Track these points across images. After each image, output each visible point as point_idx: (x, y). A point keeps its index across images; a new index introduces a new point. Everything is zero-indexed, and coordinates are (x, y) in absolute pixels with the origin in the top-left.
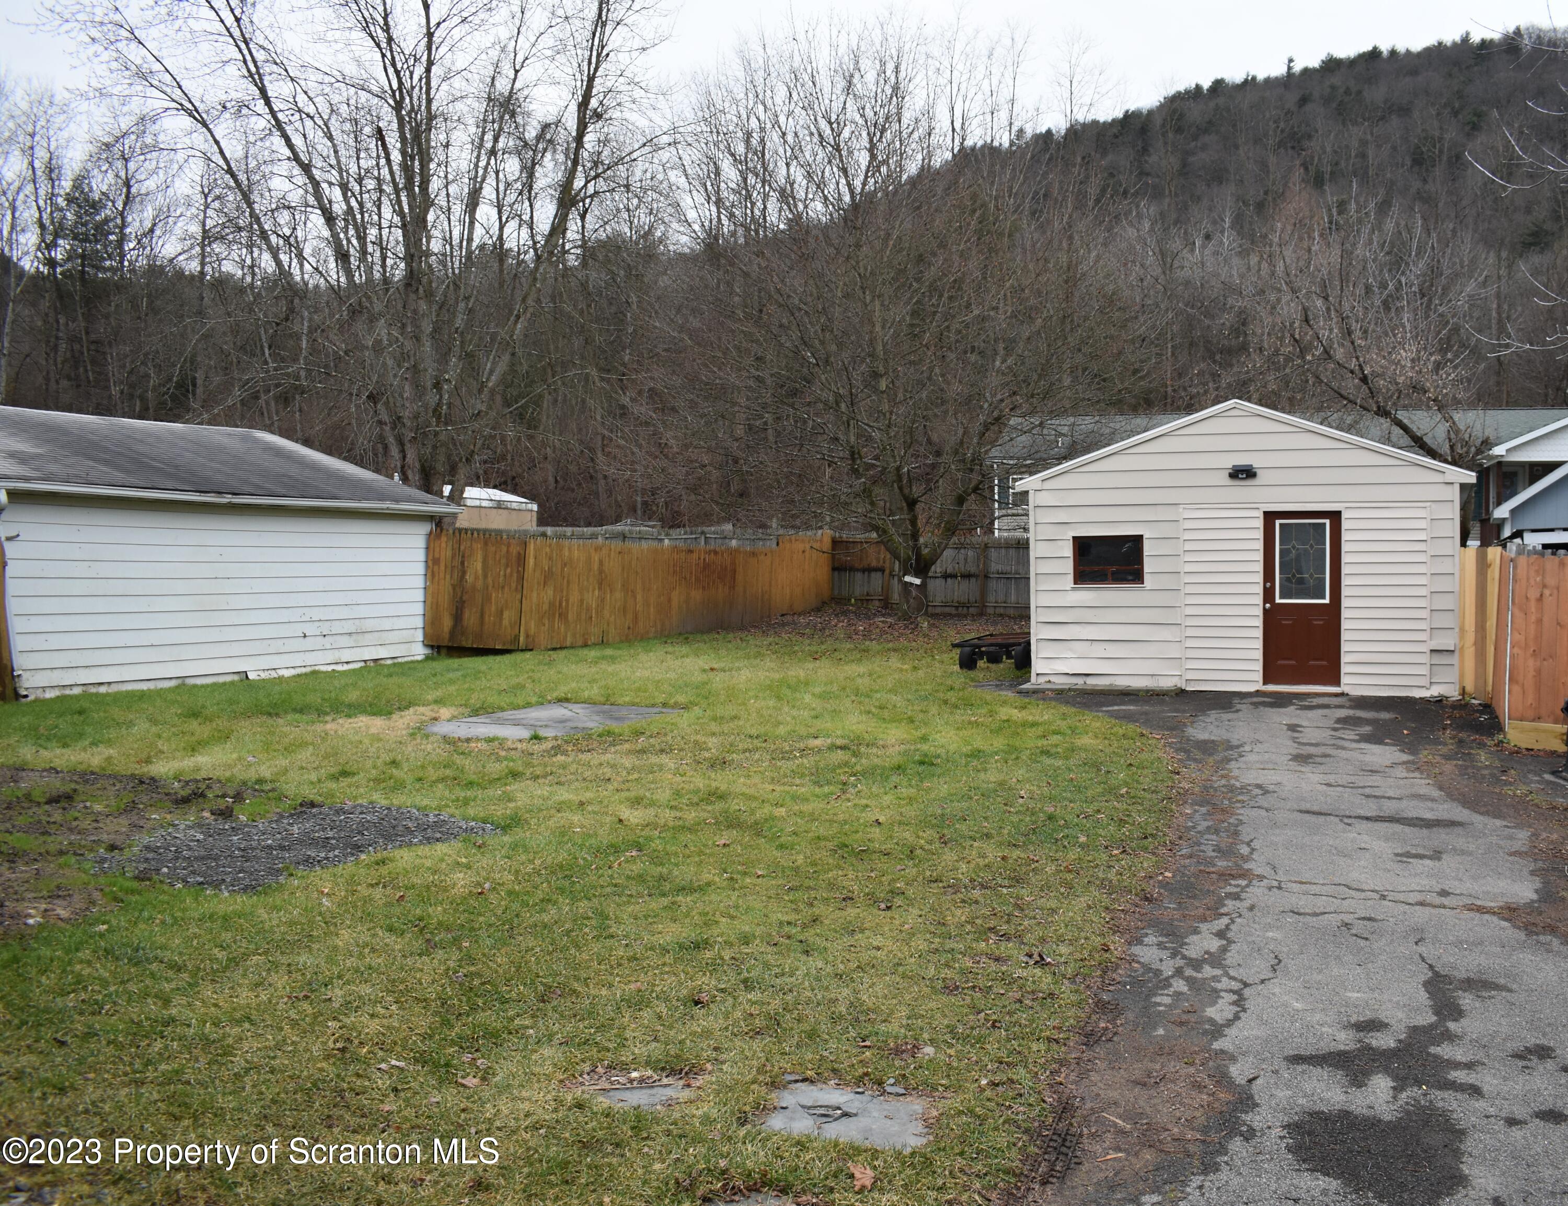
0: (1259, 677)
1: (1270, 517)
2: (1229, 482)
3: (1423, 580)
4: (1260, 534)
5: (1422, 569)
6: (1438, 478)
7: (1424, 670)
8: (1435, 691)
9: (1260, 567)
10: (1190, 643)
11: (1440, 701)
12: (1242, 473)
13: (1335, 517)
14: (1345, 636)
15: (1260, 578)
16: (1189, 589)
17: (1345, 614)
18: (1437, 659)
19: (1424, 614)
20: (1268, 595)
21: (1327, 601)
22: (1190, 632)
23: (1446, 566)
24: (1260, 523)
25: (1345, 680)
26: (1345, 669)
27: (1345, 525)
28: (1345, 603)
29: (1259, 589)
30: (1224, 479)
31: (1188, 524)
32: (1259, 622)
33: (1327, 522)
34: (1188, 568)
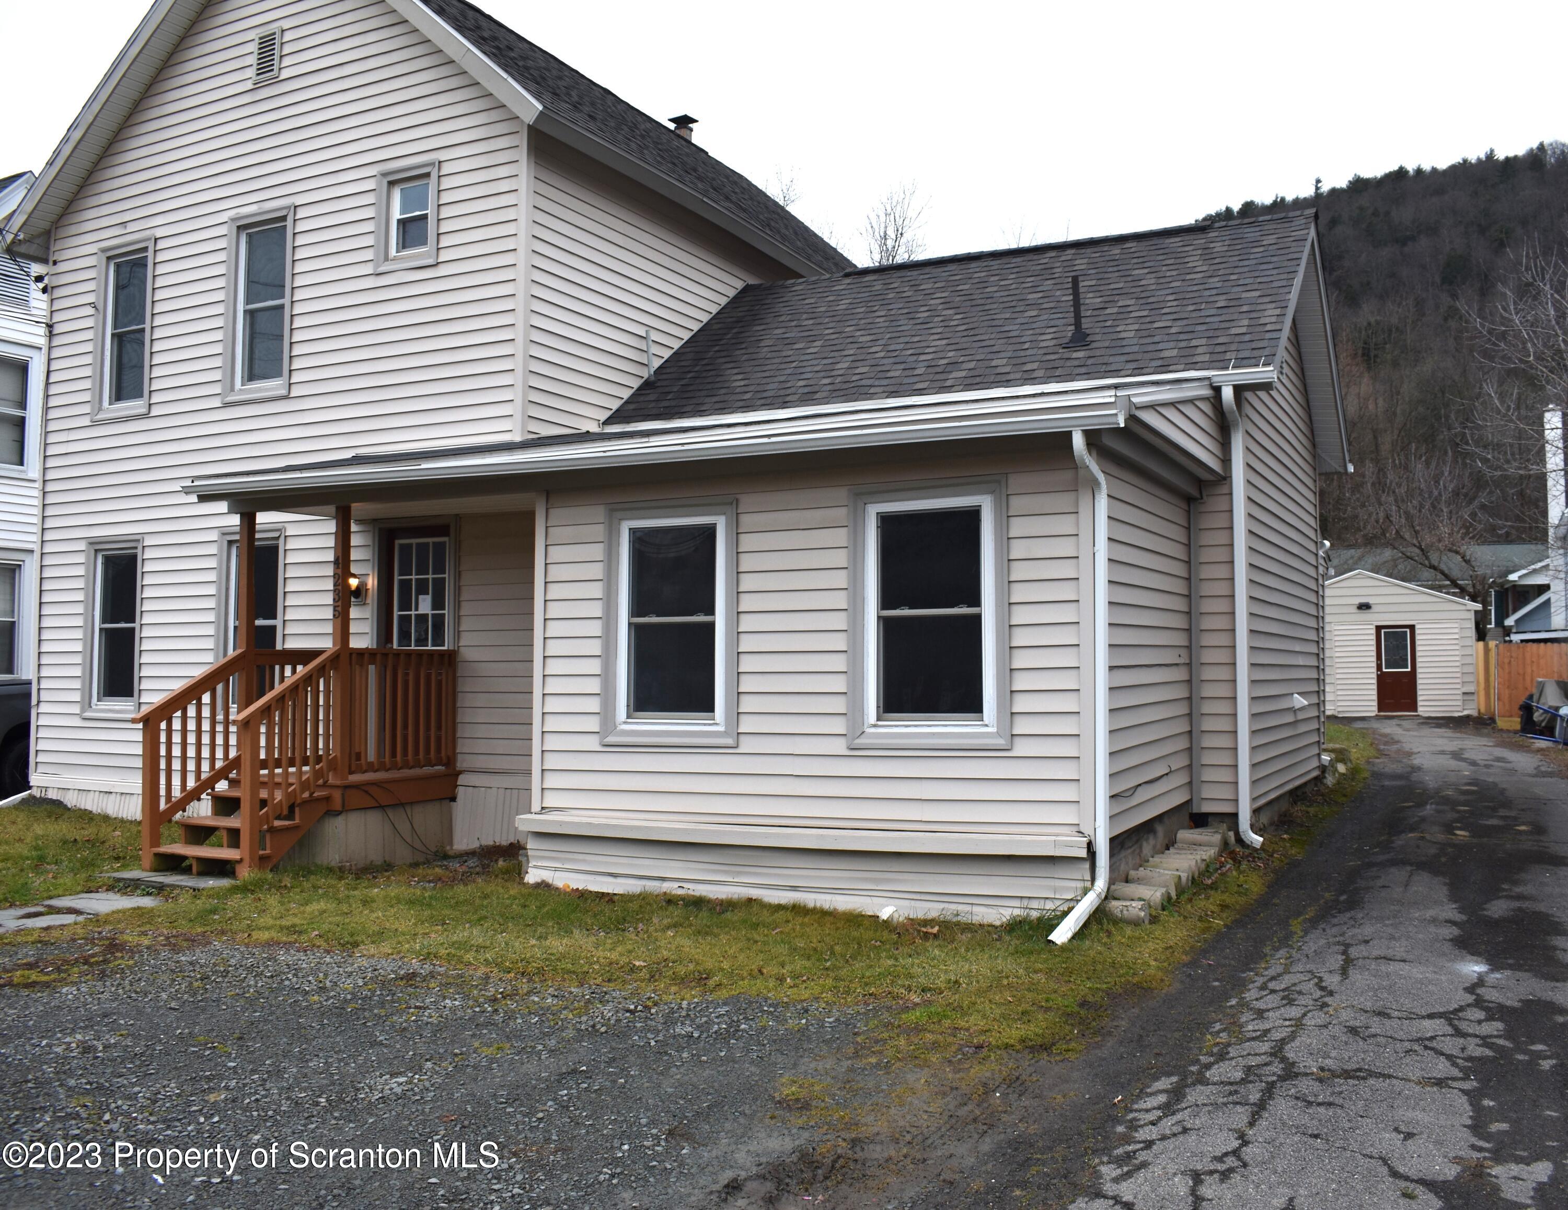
0: (1375, 709)
1: (1379, 628)
2: (1357, 611)
3: (1457, 659)
4: (1374, 637)
5: (1457, 653)
6: (1463, 608)
7: (1459, 703)
8: (1466, 713)
9: (1374, 654)
10: (1339, 693)
11: (1468, 717)
12: (1364, 607)
13: (1412, 628)
14: (1419, 687)
15: (1374, 659)
16: (1338, 665)
17: (1419, 676)
18: (1466, 697)
19: (1459, 675)
20: (1379, 667)
21: (1409, 670)
22: (1339, 687)
23: (1468, 651)
24: (1374, 631)
25: (1420, 709)
26: (1420, 703)
27: (1417, 632)
28: (1419, 670)
29: (1374, 665)
30: (1354, 610)
31: (1336, 633)
32: (1375, 681)
33: (1408, 630)
34: (1337, 655)
